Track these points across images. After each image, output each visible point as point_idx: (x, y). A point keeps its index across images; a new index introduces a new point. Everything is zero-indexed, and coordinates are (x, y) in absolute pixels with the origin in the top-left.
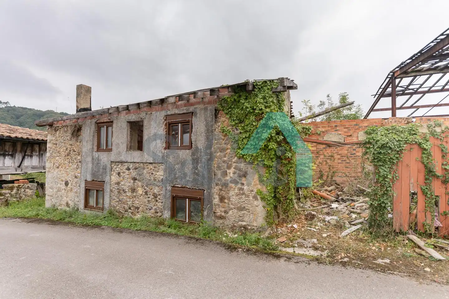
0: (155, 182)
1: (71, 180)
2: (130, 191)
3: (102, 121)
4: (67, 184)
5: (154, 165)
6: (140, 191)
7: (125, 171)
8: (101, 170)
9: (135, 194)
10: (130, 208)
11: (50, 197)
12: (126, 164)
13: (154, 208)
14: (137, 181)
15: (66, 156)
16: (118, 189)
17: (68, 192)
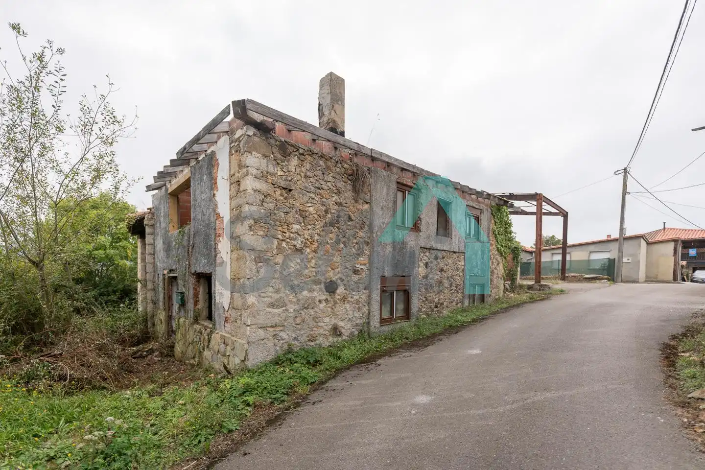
0: (458, 273)
1: (344, 278)
2: (437, 285)
3: (405, 183)
4: (331, 288)
5: (457, 254)
6: (446, 283)
7: (432, 260)
8: (407, 259)
9: (441, 288)
10: (436, 307)
11: (271, 330)
12: (435, 251)
13: (455, 300)
14: (443, 273)
15: (326, 226)
16: (426, 285)
17: (337, 305)
